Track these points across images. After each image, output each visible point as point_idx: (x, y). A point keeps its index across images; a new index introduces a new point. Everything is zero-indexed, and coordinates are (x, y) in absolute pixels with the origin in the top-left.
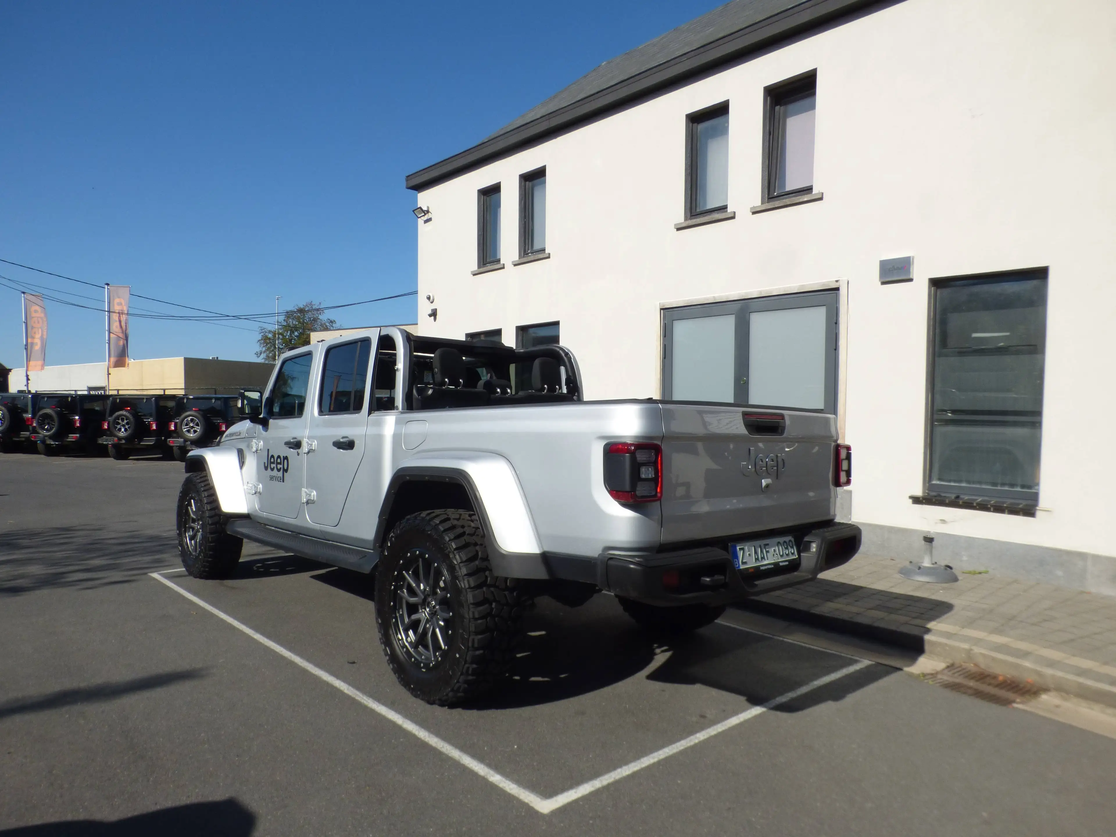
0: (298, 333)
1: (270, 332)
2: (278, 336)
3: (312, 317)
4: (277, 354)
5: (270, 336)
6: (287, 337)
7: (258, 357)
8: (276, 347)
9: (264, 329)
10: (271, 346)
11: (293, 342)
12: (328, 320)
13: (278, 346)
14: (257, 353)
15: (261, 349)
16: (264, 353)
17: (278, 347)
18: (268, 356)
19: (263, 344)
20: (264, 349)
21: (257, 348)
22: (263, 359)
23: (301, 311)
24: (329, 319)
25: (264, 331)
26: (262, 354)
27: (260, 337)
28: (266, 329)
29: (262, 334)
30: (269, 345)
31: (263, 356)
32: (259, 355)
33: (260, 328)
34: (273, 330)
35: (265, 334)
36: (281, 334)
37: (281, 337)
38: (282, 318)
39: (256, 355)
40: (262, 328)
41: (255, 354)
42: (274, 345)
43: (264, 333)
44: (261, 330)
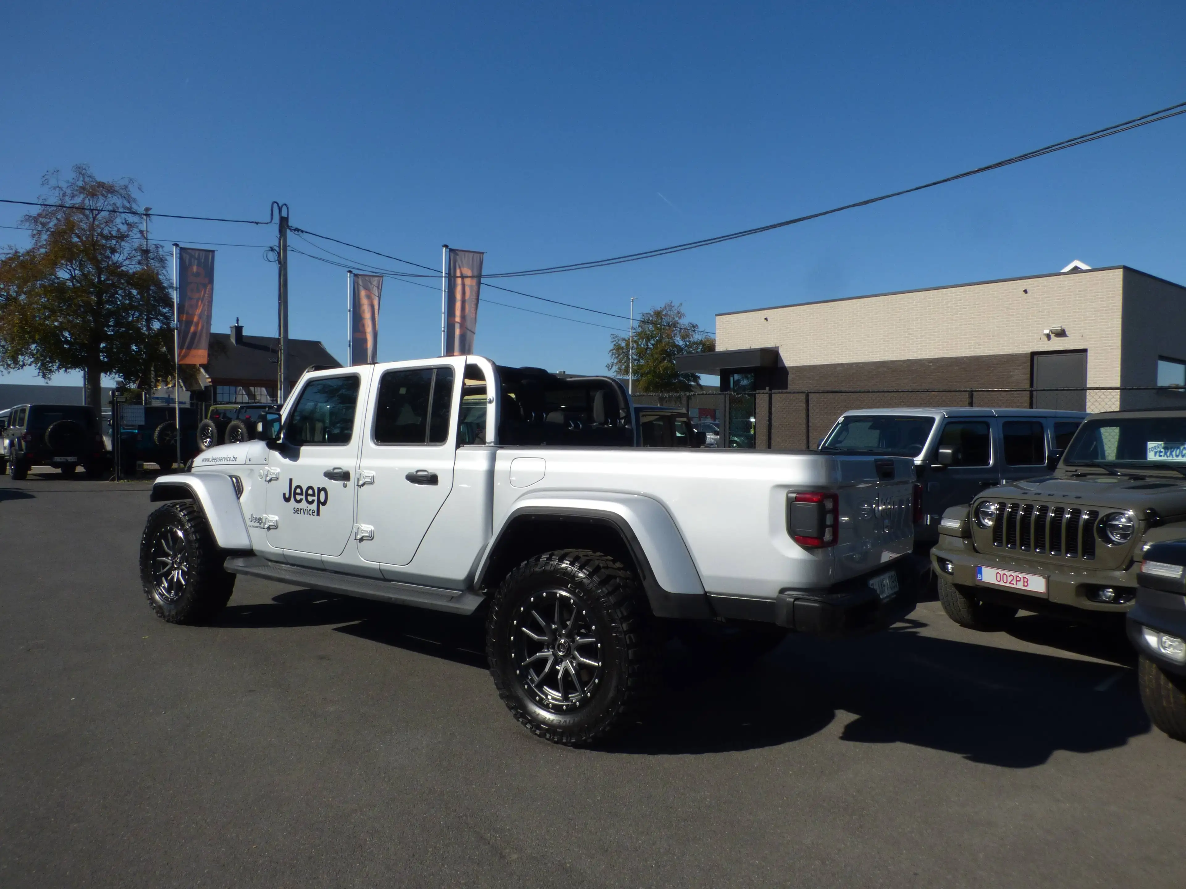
0: (654, 341)
1: (624, 339)
2: (632, 344)
3: (671, 322)
4: (630, 366)
5: (623, 344)
6: (642, 346)
7: (610, 370)
8: (630, 358)
9: (617, 337)
10: (624, 357)
11: (648, 352)
12: (690, 325)
13: (632, 356)
14: (608, 366)
15: (612, 360)
16: (616, 365)
17: (632, 358)
18: (620, 369)
19: (615, 355)
20: (616, 361)
21: (608, 359)
22: (615, 372)
23: (658, 314)
24: (691, 323)
25: (616, 339)
26: (614, 366)
27: (612, 347)
28: (618, 336)
29: (615, 343)
30: (621, 356)
31: (615, 368)
32: (610, 368)
33: (612, 336)
34: (626, 338)
35: (617, 343)
36: (635, 342)
37: (635, 345)
38: (636, 324)
39: (607, 368)
40: (615, 336)
41: (606, 366)
42: (627, 355)
43: (617, 341)
44: (614, 338)
